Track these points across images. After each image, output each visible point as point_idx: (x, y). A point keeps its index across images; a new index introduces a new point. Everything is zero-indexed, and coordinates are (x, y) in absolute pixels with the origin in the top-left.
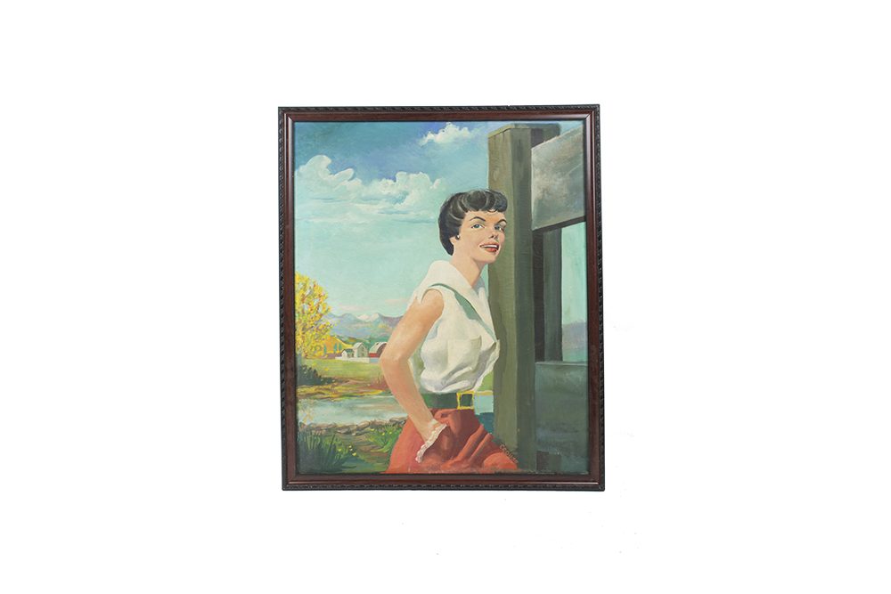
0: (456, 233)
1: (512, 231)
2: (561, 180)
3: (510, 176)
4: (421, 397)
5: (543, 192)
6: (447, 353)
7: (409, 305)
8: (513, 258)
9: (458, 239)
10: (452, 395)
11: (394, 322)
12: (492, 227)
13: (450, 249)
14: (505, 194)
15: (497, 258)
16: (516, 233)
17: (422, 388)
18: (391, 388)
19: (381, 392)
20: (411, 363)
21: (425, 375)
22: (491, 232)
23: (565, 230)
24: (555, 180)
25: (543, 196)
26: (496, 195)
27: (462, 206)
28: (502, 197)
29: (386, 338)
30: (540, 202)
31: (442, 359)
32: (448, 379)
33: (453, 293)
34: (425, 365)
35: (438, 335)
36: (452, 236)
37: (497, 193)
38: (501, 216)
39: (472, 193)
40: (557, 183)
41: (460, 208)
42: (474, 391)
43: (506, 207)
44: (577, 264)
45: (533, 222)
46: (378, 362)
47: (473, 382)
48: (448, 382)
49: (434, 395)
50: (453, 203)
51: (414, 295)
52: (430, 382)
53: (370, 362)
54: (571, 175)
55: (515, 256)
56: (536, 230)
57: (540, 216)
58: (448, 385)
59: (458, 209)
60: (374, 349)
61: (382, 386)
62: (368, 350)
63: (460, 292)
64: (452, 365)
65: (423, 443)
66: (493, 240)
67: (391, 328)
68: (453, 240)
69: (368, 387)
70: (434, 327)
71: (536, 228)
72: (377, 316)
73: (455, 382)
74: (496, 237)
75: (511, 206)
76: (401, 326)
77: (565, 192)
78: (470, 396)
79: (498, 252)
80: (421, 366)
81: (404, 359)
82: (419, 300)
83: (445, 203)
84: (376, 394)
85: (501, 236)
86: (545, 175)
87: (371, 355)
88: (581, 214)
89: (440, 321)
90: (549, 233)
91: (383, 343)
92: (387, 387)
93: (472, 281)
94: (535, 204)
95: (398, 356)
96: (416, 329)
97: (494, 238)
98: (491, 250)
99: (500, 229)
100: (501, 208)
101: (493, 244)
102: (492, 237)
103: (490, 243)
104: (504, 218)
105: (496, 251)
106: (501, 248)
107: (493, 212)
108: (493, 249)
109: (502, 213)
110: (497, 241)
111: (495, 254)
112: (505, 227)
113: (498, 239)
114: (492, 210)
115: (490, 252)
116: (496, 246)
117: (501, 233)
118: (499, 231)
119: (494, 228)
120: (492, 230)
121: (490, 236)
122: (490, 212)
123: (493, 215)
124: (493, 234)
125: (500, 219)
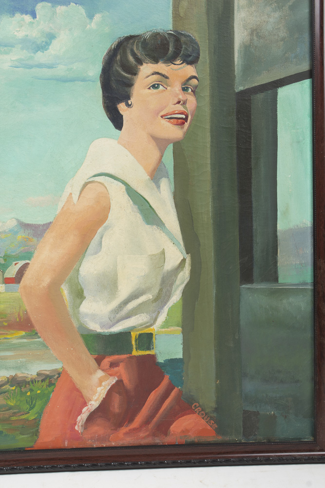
0: (126, 97)
1: (206, 93)
2: (277, 15)
3: (204, 10)
4: (80, 340)
5: (252, 34)
6: (116, 275)
7: (61, 205)
8: (208, 134)
9: (129, 106)
10: (124, 336)
11: (38, 231)
12: (177, 88)
13: (117, 121)
14: (196, 36)
15: (186, 134)
16: (212, 96)
17: (82, 327)
18: (37, 327)
19: (23, 333)
20: (65, 290)
21: (86, 307)
22: (177, 95)
23: (283, 92)
24: (269, 16)
25: (251, 40)
26: (183, 39)
27: (134, 55)
28: (193, 42)
29: (28, 255)
30: (247, 48)
31: (109, 284)
32: (118, 312)
33: (123, 187)
34: (86, 293)
35: (104, 249)
36: (120, 101)
37: (185, 36)
38: (190, 70)
39: (148, 35)
40: (271, 20)
41: (131, 59)
42: (155, 328)
43: (197, 58)
44: (298, 142)
45: (237, 80)
46: (17, 291)
47: (154, 315)
48: (118, 316)
49: (99, 337)
50: (121, 51)
51: (68, 190)
52: (93, 317)
53: (7, 290)
54: (293, 8)
55: (212, 131)
56: (242, 92)
57: (248, 68)
58: (119, 321)
59: (127, 60)
60: (11, 272)
61: (25, 324)
62: (3, 272)
63: (134, 185)
64: (124, 291)
65: (85, 404)
66: (180, 108)
67: (35, 239)
68: (122, 107)
69: (4, 327)
70: (97, 237)
71: (241, 88)
72: (14, 223)
73: (128, 316)
74: (184, 103)
75: (205, 56)
76: (49, 237)
77: (283, 33)
78: (150, 336)
79: (187, 125)
80: (79, 295)
81: (55, 286)
82: (75, 198)
83: (110, 51)
84: (16, 337)
85: (191, 100)
86: (254, 8)
87: (7, 281)
88: (305, 66)
89: (106, 229)
90: (260, 96)
91: (21, 263)
92: (32, 326)
93: (151, 168)
94: (240, 52)
95: (47, 280)
96: (71, 240)
97: (181, 105)
98: (177, 122)
99: (190, 90)
100: (190, 59)
101: (180, 114)
102: (179, 102)
103: (176, 111)
104: (195, 74)
105: (184, 123)
106: (192, 120)
107: (179, 65)
108: (179, 121)
109: (192, 66)
110: (186, 108)
111: (182, 128)
112: (196, 87)
113: (187, 105)
114: (178, 62)
115: (175, 125)
116: (184, 116)
117: (191, 96)
118: (189, 94)
119: (180, 88)
120: (178, 92)
121: (176, 102)
122: (175, 64)
123: (180, 69)
124: (179, 99)
125: (189, 76)
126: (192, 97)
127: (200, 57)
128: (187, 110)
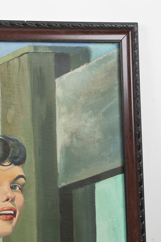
1: (33, 190)
2: (93, 120)
3: (29, 117)
5: (72, 137)
8: (35, 227)
12: (6, 187)
14: (22, 140)
16: (38, 192)
22: (6, 193)
23: (100, 186)
24: (86, 121)
25: (71, 142)
26: (11, 143)
28: (19, 145)
30: (67, 149)
37: (13, 140)
38: (17, 170)
40: (88, 125)
43: (24, 159)
44: (114, 229)
45: (60, 177)
54: (106, 114)
55: (38, 224)
56: (64, 188)
57: (68, 168)
66: (9, 204)
71: (64, 184)
74: (13, 200)
75: (31, 157)
77: (98, 136)
79: (15, 220)
85: (19, 197)
86: (72, 115)
88: (118, 163)
90: (80, 191)
94: (62, 152)
97: (10, 202)
98: (7, 217)
99: (18, 188)
100: (17, 160)
101: (9, 210)
102: (7, 200)
103: (5, 208)
104: (22, 173)
105: (12, 219)
106: (19, 215)
107: (7, 166)
108: (8, 216)
109: (19, 167)
110: (14, 205)
111: (11, 223)
112: (23, 185)
113: (16, 202)
114: (7, 164)
115: (4, 220)
116: (12, 212)
117: (18, 193)
118: (17, 191)
119: (9, 187)
120: (7, 190)
121: (5, 199)
122: (4, 166)
123: (8, 169)
124: (8, 196)
125: (17, 175)
126: (20, 194)
127: (27, 158)
128: (15, 206)
